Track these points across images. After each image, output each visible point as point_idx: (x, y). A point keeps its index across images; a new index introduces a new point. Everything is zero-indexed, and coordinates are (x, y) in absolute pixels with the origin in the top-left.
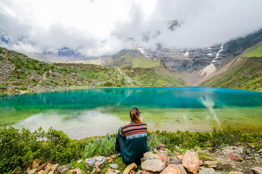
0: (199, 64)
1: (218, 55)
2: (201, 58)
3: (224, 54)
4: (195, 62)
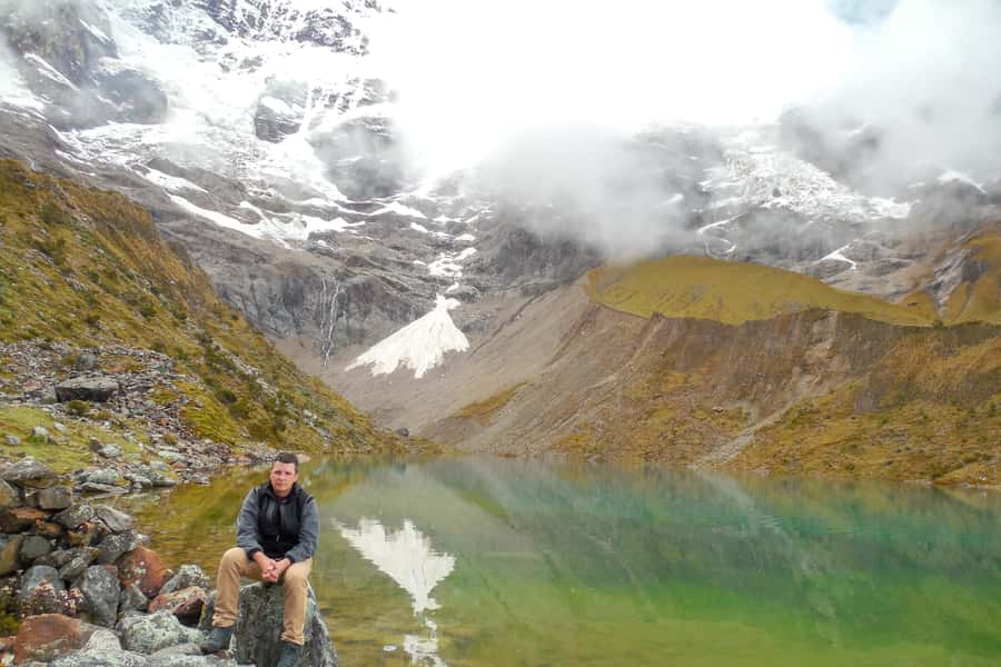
1: (460, 274)
2: (383, 274)
3: (485, 277)
4: (356, 287)
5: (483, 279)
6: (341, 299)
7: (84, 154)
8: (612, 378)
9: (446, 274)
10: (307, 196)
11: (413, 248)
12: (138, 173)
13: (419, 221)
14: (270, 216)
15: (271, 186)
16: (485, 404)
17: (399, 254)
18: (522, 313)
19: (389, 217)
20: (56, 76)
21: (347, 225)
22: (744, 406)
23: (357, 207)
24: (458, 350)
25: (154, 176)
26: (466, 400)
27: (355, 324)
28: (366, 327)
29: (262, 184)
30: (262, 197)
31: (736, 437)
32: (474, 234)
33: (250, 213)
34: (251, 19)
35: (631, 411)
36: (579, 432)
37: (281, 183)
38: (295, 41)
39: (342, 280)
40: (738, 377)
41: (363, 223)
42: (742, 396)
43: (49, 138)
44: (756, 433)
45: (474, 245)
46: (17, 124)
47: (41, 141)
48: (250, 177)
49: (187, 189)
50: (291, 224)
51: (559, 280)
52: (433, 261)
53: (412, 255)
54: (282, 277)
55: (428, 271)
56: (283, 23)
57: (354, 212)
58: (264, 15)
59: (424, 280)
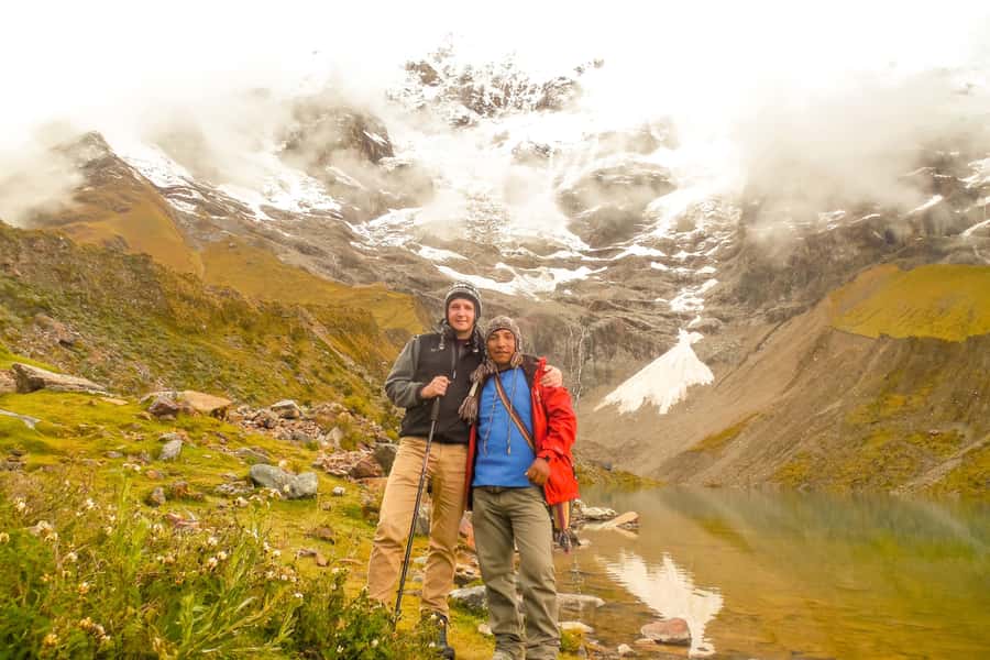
0: (619, 349)
1: (702, 308)
2: (625, 315)
3: (728, 307)
4: (600, 330)
5: (725, 310)
6: (586, 342)
7: (371, 242)
8: (837, 404)
9: (688, 308)
10: (554, 249)
11: (654, 286)
12: (412, 251)
13: (658, 260)
14: (522, 273)
15: (521, 246)
16: (720, 436)
17: (641, 294)
18: (767, 341)
19: (630, 259)
20: (348, 180)
21: (590, 272)
22: (960, 428)
23: (599, 254)
24: (703, 384)
25: (426, 252)
26: (702, 434)
27: (602, 365)
28: (613, 367)
29: (513, 245)
30: (513, 256)
31: (946, 461)
32: (716, 266)
33: (504, 272)
34: (497, 100)
35: (848, 438)
36: (796, 461)
37: (529, 242)
38: (536, 112)
39: (587, 325)
40: (955, 397)
41: (605, 268)
42: (958, 417)
43: (345, 233)
44: (964, 456)
45: (715, 276)
46: (321, 226)
47: (339, 237)
48: (502, 240)
49: (451, 259)
50: (540, 278)
51: (806, 303)
52: (674, 297)
53: (654, 294)
54: (533, 328)
55: (669, 307)
56: (524, 98)
57: (597, 259)
58: (508, 94)
59: (667, 317)
